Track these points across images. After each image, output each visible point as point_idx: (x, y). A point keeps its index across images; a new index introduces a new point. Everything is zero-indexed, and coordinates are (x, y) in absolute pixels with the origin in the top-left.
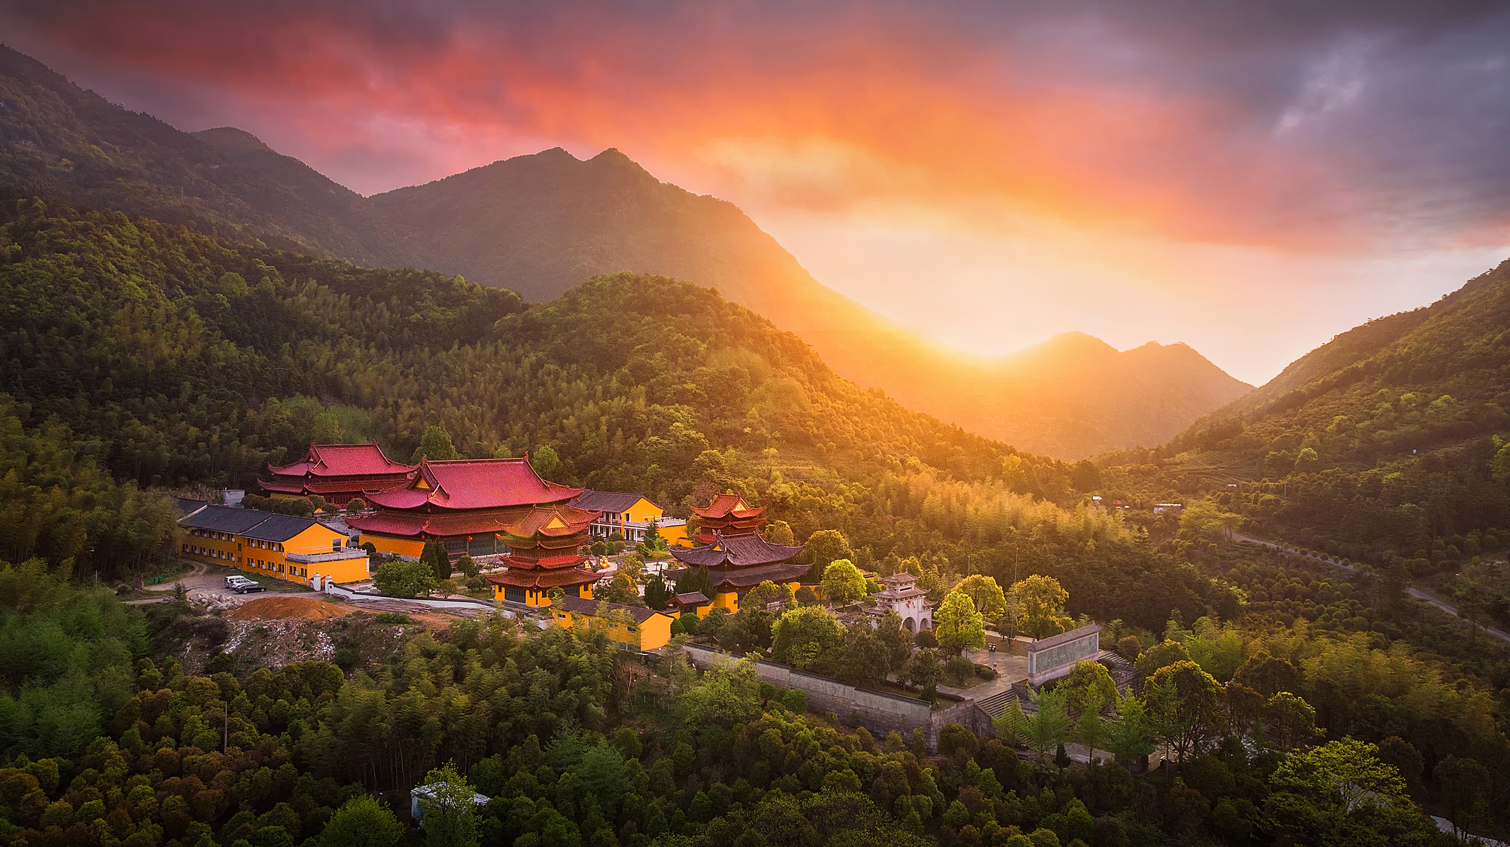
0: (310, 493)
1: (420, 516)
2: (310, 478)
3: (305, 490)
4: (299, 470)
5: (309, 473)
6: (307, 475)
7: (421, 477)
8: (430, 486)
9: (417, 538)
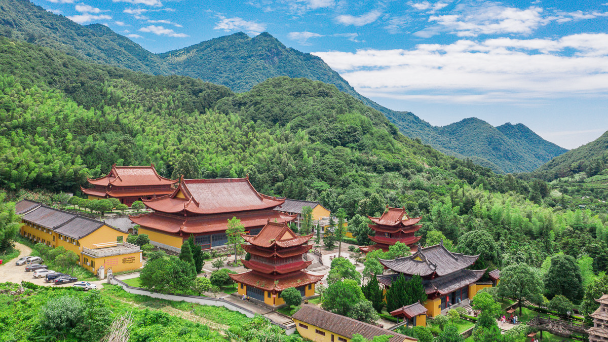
0: (110, 197)
1: (179, 217)
2: (111, 188)
3: (107, 195)
4: (104, 182)
5: (110, 184)
6: (109, 186)
7: (179, 190)
8: (186, 196)
9: (178, 234)
